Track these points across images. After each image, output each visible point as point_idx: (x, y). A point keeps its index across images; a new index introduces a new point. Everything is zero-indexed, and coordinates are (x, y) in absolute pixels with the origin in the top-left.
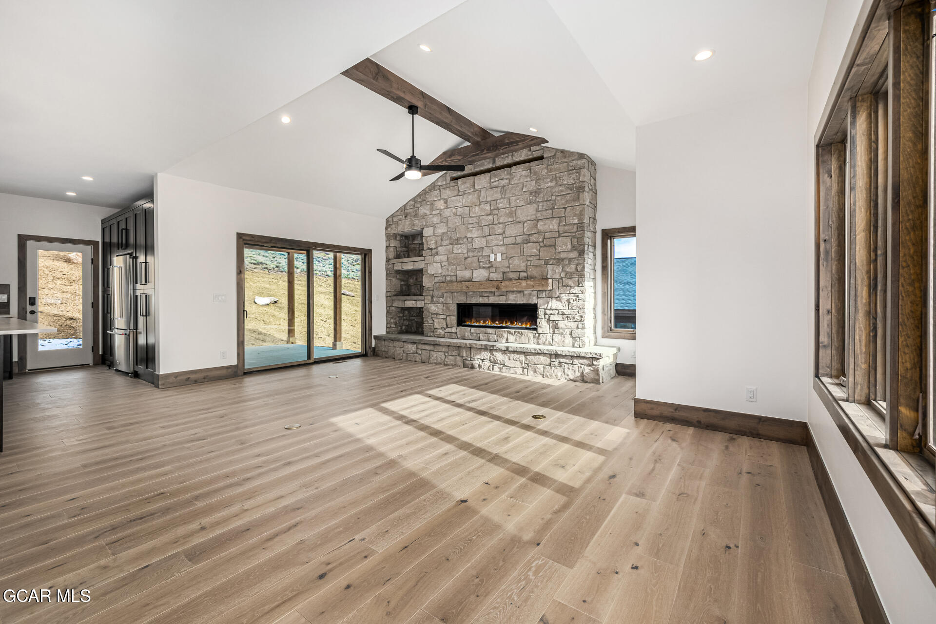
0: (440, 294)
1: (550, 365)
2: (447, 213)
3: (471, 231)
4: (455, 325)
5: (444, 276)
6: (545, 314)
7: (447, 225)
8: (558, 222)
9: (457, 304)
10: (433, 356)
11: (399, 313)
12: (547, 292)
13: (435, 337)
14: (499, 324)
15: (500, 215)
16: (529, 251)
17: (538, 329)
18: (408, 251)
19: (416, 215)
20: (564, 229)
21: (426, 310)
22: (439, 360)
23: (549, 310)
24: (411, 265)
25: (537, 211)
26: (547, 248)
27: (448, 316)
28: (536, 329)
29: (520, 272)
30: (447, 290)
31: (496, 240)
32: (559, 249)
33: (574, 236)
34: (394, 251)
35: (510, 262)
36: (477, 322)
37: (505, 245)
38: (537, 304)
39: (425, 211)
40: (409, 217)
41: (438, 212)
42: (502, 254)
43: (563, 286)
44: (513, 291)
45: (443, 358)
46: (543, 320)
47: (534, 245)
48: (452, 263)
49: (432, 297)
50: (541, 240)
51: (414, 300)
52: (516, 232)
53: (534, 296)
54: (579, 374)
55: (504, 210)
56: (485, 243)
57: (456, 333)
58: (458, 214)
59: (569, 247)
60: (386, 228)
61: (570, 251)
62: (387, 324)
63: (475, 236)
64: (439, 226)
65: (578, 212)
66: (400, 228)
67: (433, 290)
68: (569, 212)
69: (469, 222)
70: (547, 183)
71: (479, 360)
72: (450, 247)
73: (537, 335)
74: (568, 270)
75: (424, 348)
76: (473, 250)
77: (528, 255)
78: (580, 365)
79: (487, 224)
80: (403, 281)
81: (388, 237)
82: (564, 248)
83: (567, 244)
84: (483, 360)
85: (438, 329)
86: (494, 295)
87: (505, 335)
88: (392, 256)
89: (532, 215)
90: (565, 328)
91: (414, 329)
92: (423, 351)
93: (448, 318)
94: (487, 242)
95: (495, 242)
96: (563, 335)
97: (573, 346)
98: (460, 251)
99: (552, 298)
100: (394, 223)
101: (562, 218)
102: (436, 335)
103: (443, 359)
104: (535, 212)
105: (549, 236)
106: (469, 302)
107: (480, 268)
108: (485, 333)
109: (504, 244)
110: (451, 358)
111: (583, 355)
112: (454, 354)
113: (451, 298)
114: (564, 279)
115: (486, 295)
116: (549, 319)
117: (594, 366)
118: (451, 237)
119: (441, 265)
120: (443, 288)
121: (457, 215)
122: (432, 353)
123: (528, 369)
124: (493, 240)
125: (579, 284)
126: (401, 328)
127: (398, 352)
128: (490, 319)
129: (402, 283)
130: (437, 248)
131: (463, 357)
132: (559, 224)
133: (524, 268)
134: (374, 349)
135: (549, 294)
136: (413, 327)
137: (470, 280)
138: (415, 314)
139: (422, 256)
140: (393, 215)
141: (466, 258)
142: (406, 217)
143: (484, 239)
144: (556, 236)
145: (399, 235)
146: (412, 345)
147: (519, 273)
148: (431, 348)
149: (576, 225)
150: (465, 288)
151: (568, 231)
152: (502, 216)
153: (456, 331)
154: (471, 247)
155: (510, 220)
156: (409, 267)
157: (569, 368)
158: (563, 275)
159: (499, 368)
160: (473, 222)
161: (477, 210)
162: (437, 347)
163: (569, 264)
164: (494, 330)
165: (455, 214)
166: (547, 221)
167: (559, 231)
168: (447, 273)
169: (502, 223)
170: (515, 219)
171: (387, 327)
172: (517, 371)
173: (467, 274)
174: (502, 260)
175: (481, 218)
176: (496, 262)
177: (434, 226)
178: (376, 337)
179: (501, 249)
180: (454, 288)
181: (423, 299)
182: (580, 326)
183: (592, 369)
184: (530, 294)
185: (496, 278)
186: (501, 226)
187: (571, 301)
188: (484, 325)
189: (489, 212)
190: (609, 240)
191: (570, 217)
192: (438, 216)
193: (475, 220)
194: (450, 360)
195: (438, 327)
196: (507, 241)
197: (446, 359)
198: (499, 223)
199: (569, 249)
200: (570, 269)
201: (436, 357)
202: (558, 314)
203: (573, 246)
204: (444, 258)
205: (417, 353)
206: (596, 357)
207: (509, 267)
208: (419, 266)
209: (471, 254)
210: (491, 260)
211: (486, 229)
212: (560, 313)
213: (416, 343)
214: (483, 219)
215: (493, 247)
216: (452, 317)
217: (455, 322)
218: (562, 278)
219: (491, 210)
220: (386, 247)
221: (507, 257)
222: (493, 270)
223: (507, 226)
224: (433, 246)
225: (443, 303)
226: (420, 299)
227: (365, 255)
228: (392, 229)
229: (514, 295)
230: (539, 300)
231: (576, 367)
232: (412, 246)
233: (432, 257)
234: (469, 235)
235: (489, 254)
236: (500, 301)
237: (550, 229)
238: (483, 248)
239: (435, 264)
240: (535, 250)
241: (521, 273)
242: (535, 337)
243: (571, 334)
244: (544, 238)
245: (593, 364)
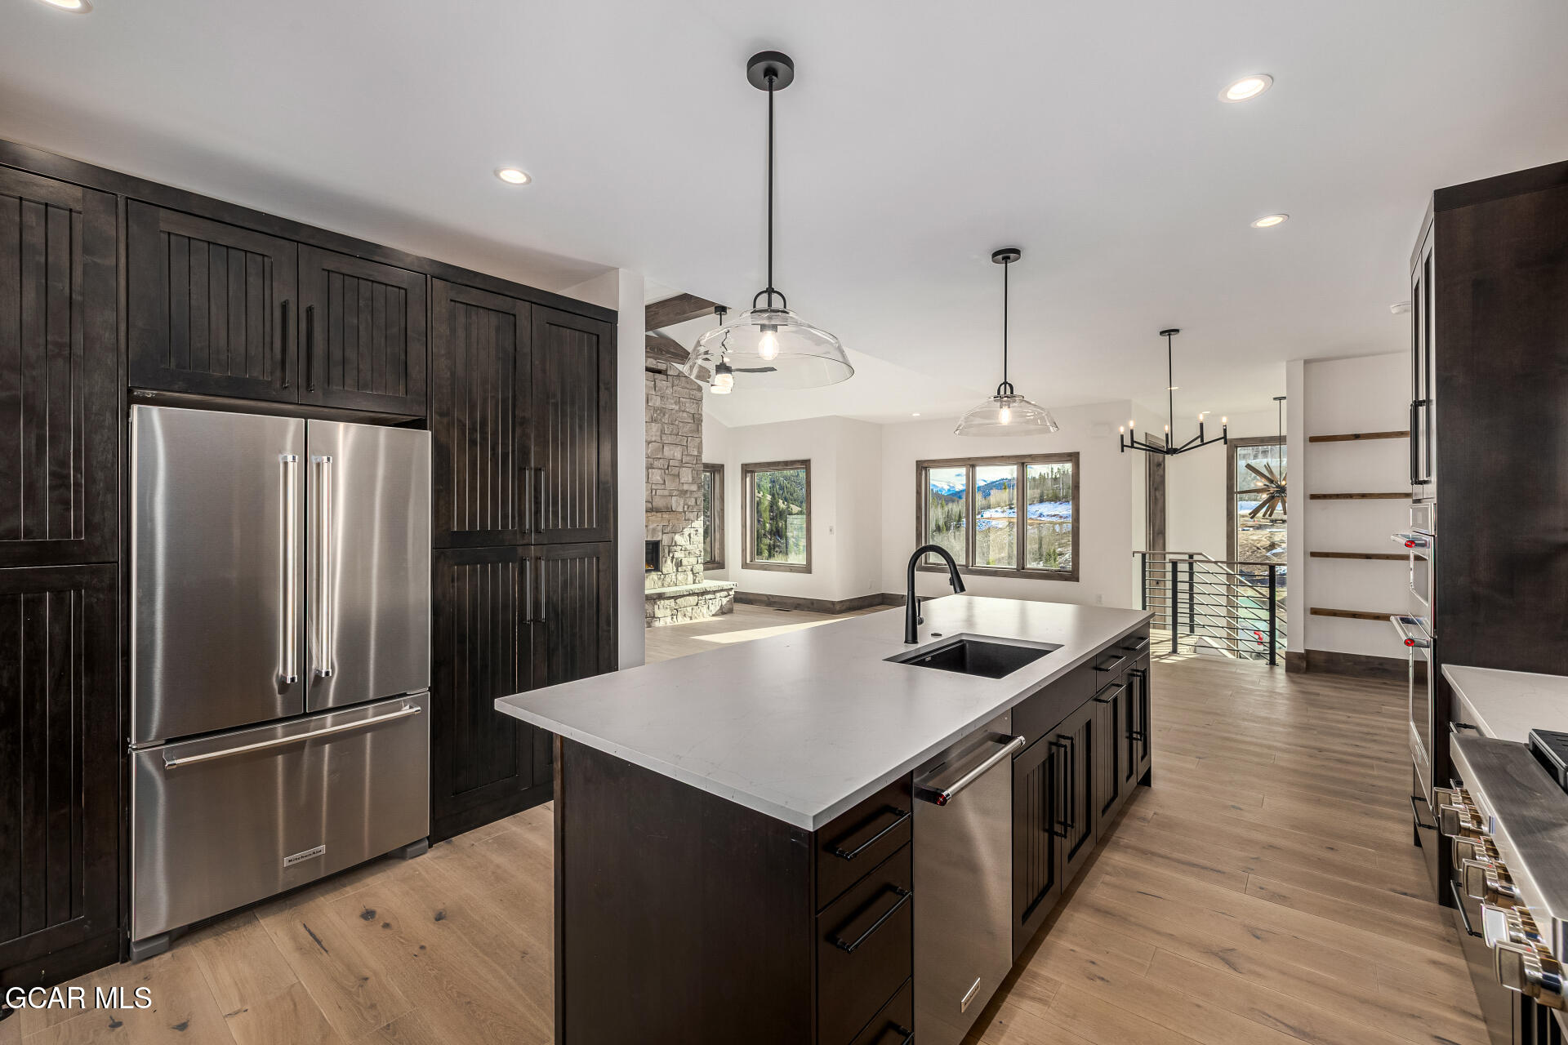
1: (697, 605)
6: (669, 552)
8: (681, 450)
17: (663, 570)
23: (673, 546)
25: (662, 432)
28: (661, 570)
33: (694, 468)
38: (661, 541)
43: (685, 520)
50: (665, 467)
53: (658, 531)
54: (719, 608)
59: (690, 479)
65: (697, 445)
70: (672, 404)
74: (689, 503)
77: (654, 483)
78: (720, 598)
82: (686, 479)
83: (688, 475)
90: (688, 564)
97: (695, 583)
99: (675, 533)
101: (683, 447)
104: (659, 433)
105: (673, 464)
116: (673, 557)
123: (677, 615)
125: (697, 518)
132: (683, 453)
133: (649, 498)
135: (672, 528)
149: (696, 458)
151: (689, 462)
166: (671, 447)
167: (682, 461)
187: (692, 536)
191: (691, 448)
202: (681, 550)
203: (694, 479)
212: (683, 549)
218: (685, 512)
230: (664, 536)
231: (717, 601)
242: (659, 579)
243: (692, 570)
244: (668, 466)
245: (729, 595)
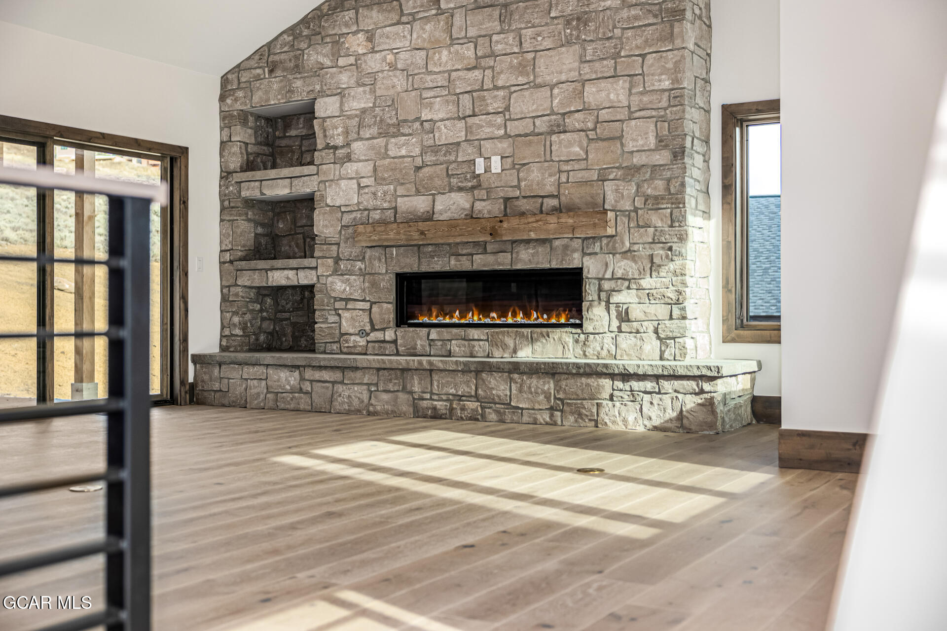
0: (356, 251)
1: (611, 397)
2: (373, 63)
3: (430, 106)
4: (392, 324)
5: (366, 210)
6: (600, 290)
7: (373, 91)
8: (627, 85)
9: (398, 275)
10: (340, 395)
11: (252, 301)
12: (605, 241)
13: (342, 353)
14: (499, 317)
15: (497, 69)
16: (564, 150)
17: (584, 325)
18: (272, 155)
19: (297, 66)
20: (641, 101)
21: (321, 291)
22: (356, 402)
23: (609, 279)
24: (285, 187)
25: (583, 61)
26: (605, 144)
27: (375, 303)
28: (580, 326)
29: (543, 197)
30: (374, 240)
31: (487, 127)
32: (630, 146)
33: (662, 117)
34: (241, 153)
35: (521, 174)
36: (445, 315)
37: (510, 136)
38: (581, 269)
39: (321, 59)
40: (279, 73)
41: (352, 60)
42: (502, 158)
43: (639, 226)
44: (528, 241)
45: (365, 396)
46: (596, 303)
47: (575, 136)
48: (384, 179)
49: (337, 260)
50: (590, 125)
51: (292, 269)
52: (534, 107)
53: (575, 251)
54: (675, 414)
55: (508, 59)
56: (463, 133)
57: (395, 342)
58: (399, 66)
59: (652, 141)
60: (222, 98)
61: (653, 150)
62: (223, 328)
63: (441, 115)
64: (352, 94)
65: (670, 65)
66: (256, 99)
67: (338, 244)
68: (652, 65)
69: (426, 85)
71: (451, 397)
72: (381, 141)
73: (582, 336)
74: (649, 191)
75: (317, 378)
76: (435, 149)
77: (562, 159)
78: (676, 394)
79: (469, 89)
80: (263, 225)
81: (227, 119)
82: (641, 142)
83: (647, 133)
84: (460, 398)
85: (351, 334)
86: (485, 252)
87: (510, 342)
88: (235, 162)
89: (570, 70)
90: (644, 318)
91: (288, 340)
92: (315, 385)
93: (375, 309)
94: (468, 129)
95: (488, 130)
96: (638, 335)
97: (661, 359)
98: (403, 152)
99: (614, 254)
100: (242, 85)
101: (635, 78)
102: (345, 350)
103: (366, 401)
104: (576, 64)
105: (607, 118)
106: (424, 268)
107: (451, 190)
108: (464, 339)
109: (507, 136)
110: (385, 397)
111: (681, 372)
112: (391, 387)
113: (383, 260)
114: (640, 212)
115: (464, 252)
116: (608, 302)
117: (705, 396)
118: (381, 121)
119: (359, 185)
120: (364, 237)
121: (396, 69)
122: (340, 388)
123: (562, 411)
124: (482, 127)
125: (673, 221)
126: (257, 339)
127: (254, 391)
128: (476, 306)
129: (260, 230)
130: (348, 145)
131: (411, 393)
132: (630, 90)
133: (552, 190)
134: (193, 386)
135: (607, 245)
136: (285, 335)
137: (429, 217)
138: (289, 306)
139: (311, 163)
140: (238, 66)
141: (418, 169)
142: (271, 71)
143: (461, 124)
144: (622, 117)
145: (252, 114)
146: (288, 374)
147: (540, 200)
148: (337, 376)
149: (667, 94)
150: (416, 235)
151: (650, 106)
152: (502, 72)
153: (394, 337)
154: (431, 142)
155: (522, 80)
156: (279, 190)
157: (651, 403)
158: (639, 203)
159: (497, 412)
160: (435, 85)
161: (444, 58)
162: (350, 374)
163: (652, 179)
164: (486, 330)
165: (393, 67)
166: (603, 84)
167: (629, 107)
168: (371, 204)
169: (503, 88)
170: (532, 78)
171: (222, 336)
172: (539, 417)
173: (421, 204)
174: (502, 170)
175: (454, 74)
176: (488, 175)
177: (341, 94)
178: (198, 359)
179: (499, 145)
180: (392, 235)
181: (314, 265)
182: (676, 312)
183: (700, 401)
184: (566, 247)
185: (489, 212)
186: (501, 93)
187: (657, 260)
188: (463, 321)
189: (473, 62)
190: (738, 130)
191: (653, 75)
192: (350, 70)
193: (441, 80)
194: (382, 402)
195: (351, 331)
196: (514, 128)
197: (373, 401)
198: (496, 88)
199: (652, 146)
200: (655, 188)
201: (349, 397)
203: (660, 140)
204: (365, 168)
205: (301, 391)
206: (709, 374)
207: (518, 187)
208: (304, 188)
209: (429, 158)
210: (477, 172)
211: (466, 100)
212: (633, 285)
213: (297, 367)
214: (459, 78)
215: (482, 142)
216: (385, 305)
217: (392, 316)
219: (477, 58)
220: (222, 143)
221: (514, 165)
222: (483, 194)
223: (514, 95)
224: (339, 141)
225: (363, 274)
226: (307, 265)
227: (173, 160)
228: (236, 100)
229: (531, 251)
230: (586, 259)
231: (667, 399)
232: (283, 143)
233: (338, 166)
234: (426, 115)
235: (472, 158)
236: (499, 264)
237: (611, 101)
238: (458, 144)
239: (343, 183)
240: (578, 149)
241: (545, 200)
242: (577, 341)
243: (656, 331)
244: (597, 122)
245: (702, 391)
